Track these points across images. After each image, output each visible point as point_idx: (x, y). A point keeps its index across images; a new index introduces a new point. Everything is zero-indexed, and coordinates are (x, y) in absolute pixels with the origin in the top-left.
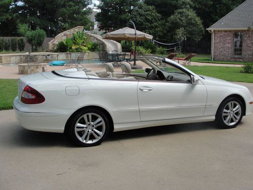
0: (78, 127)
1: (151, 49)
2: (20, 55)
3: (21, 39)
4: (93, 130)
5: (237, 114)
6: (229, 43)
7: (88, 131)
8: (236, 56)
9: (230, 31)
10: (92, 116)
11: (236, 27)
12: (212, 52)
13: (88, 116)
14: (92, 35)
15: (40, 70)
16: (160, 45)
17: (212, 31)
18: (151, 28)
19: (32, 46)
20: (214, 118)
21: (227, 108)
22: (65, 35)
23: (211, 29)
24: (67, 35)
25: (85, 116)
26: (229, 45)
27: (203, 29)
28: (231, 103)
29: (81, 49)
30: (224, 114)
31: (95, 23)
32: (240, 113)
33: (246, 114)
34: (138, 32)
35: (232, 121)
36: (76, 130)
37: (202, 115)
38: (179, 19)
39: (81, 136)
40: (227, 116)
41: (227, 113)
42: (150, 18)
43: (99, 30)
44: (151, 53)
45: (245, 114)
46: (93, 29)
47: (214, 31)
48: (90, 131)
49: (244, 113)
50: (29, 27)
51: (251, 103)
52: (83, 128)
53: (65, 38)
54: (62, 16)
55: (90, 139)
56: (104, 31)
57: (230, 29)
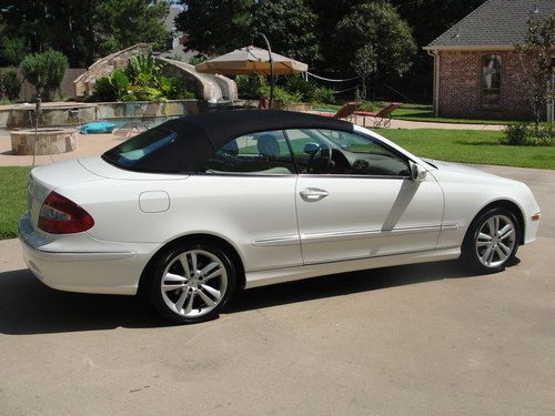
0: (167, 283)
2: (11, 111)
3: (10, 74)
4: (200, 287)
5: (506, 241)
6: (471, 78)
7: (191, 290)
9: (474, 52)
10: (199, 256)
11: (486, 43)
13: (189, 257)
14: (171, 62)
15: (61, 145)
16: (321, 83)
18: (301, 45)
19: (37, 89)
20: (458, 252)
21: (486, 231)
22: (110, 63)
23: (433, 47)
24: (115, 64)
25: (183, 258)
27: (414, 46)
28: (495, 220)
29: (148, 94)
30: (479, 244)
31: (175, 34)
32: (513, 239)
33: (526, 241)
34: (277, 58)
35: (496, 257)
36: (164, 288)
37: (434, 246)
38: (360, 24)
39: (175, 302)
40: (485, 247)
41: (485, 240)
42: (296, 22)
43: (185, 51)
44: (303, 100)
45: (522, 243)
46: (171, 48)
47: (440, 53)
48: (194, 289)
49: (520, 240)
50: (26, 44)
51: (535, 218)
52: (179, 282)
53: (110, 69)
54: (101, 19)
55: (194, 308)
56: (196, 53)
57: (473, 48)
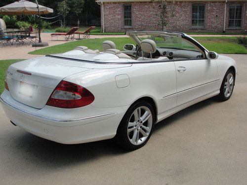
1: (37, 23)
8: (126, 27)
12: (103, 24)
17: (102, 3)
26: (119, 17)
